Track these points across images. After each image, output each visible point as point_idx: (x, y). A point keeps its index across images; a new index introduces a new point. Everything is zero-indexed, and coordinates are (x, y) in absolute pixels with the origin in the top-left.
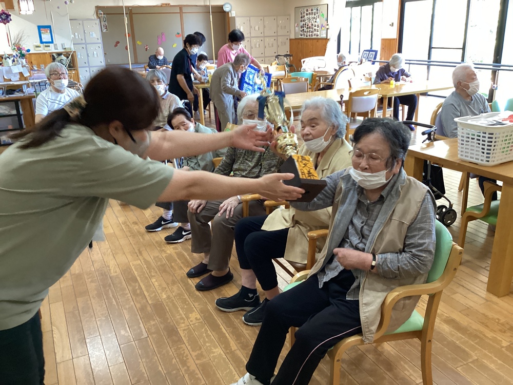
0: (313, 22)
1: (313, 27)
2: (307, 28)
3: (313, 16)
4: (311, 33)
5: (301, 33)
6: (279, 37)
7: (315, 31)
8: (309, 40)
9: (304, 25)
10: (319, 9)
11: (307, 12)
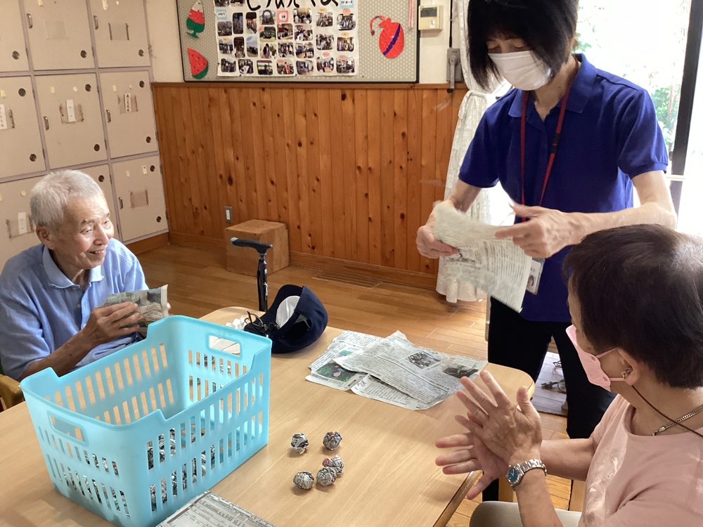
0: (305, 4)
2: (267, 34)
5: (221, 56)
6: (103, 77)
7: (328, 47)
8: (285, 92)
9: (245, 21)
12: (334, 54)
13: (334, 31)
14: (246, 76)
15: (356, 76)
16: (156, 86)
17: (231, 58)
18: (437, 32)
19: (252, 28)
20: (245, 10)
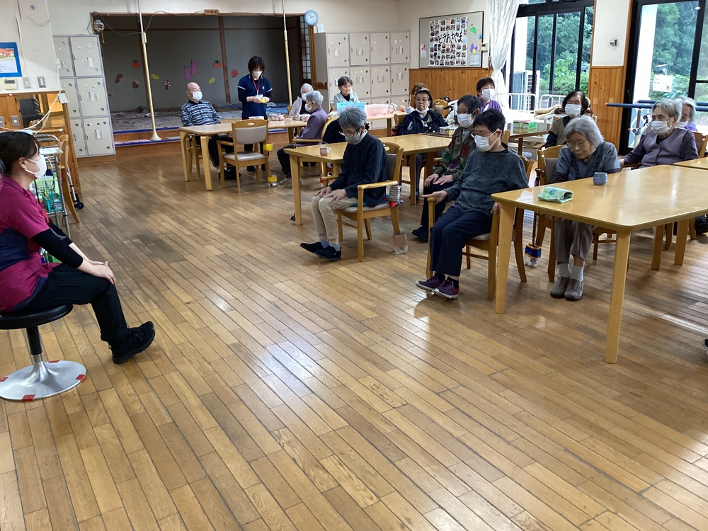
0: (453, 41)
1: (455, 49)
2: (443, 52)
3: (455, 32)
4: (450, 60)
5: (430, 59)
6: (393, 67)
7: (459, 56)
8: (447, 71)
9: (438, 47)
10: (466, 20)
11: (443, 26)
12: (460, 58)
13: (461, 51)
14: (437, 66)
15: (466, 65)
16: (410, 70)
17: (433, 60)
18: (486, 51)
19: (439, 49)
20: (438, 43)
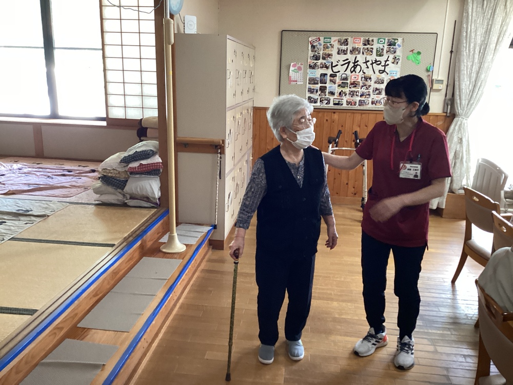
0: (369, 72)
1: (372, 83)
2: (343, 85)
3: (374, 57)
4: (358, 99)
5: (308, 95)
7: (379, 93)
8: (349, 115)
9: (328, 78)
10: (399, 42)
11: (344, 47)
14: (324, 105)
16: (256, 109)
17: (315, 96)
19: (333, 82)
20: (329, 72)
